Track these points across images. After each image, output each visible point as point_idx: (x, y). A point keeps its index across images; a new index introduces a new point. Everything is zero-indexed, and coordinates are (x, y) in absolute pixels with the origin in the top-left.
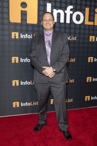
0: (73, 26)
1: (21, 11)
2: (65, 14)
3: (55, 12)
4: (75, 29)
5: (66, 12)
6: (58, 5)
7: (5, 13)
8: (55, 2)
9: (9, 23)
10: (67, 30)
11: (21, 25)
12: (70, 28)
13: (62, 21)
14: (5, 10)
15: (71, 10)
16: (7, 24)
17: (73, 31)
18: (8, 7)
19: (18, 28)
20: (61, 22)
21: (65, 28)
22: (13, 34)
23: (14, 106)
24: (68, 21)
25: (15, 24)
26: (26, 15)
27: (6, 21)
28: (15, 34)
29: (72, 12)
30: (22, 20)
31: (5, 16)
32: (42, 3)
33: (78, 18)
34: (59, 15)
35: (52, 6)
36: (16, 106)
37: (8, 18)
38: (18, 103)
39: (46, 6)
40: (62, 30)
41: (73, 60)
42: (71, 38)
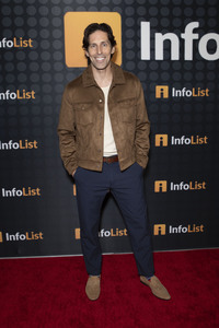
0: (199, 66)
3: (160, 38)
5: (183, 36)
6: (165, 22)
7: (56, 50)
8: (159, 17)
9: (65, 70)
10: (188, 76)
13: (175, 56)
14: (56, 45)
15: (195, 31)
16: (60, 72)
17: (199, 76)
18: (62, 39)
20: (173, 59)
21: (182, 71)
24: (189, 56)
25: (77, 71)
27: (58, 67)
29: (196, 36)
31: (57, 56)
32: (130, 22)
33: (212, 47)
34: (167, 44)
35: (151, 28)
37: (63, 60)
39: (140, 27)
40: (177, 76)
41: (203, 140)
42: (196, 93)
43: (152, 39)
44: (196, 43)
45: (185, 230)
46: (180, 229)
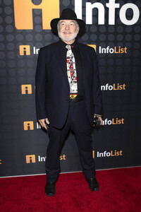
0: (120, 29)
1: (33, 10)
2: (107, 10)
4: (124, 33)
5: (107, 5)
7: (7, 15)
9: (15, 31)
10: (111, 37)
11: (33, 32)
12: (116, 33)
14: (7, 11)
15: (116, 1)
16: (11, 33)
17: (120, 37)
19: (29, 37)
20: (100, 24)
22: (21, 48)
23: (28, 161)
24: (112, 21)
25: (24, 32)
26: (41, 15)
27: (9, 29)
28: (25, 49)
29: (118, 6)
30: (34, 24)
31: (8, 20)
33: (129, 14)
34: (95, 11)
36: (31, 160)
37: (13, 24)
38: (33, 157)
40: (103, 37)
41: (122, 87)
42: (117, 50)
43: (84, 7)
44: (117, 11)
45: (109, 154)
46: (105, 154)
